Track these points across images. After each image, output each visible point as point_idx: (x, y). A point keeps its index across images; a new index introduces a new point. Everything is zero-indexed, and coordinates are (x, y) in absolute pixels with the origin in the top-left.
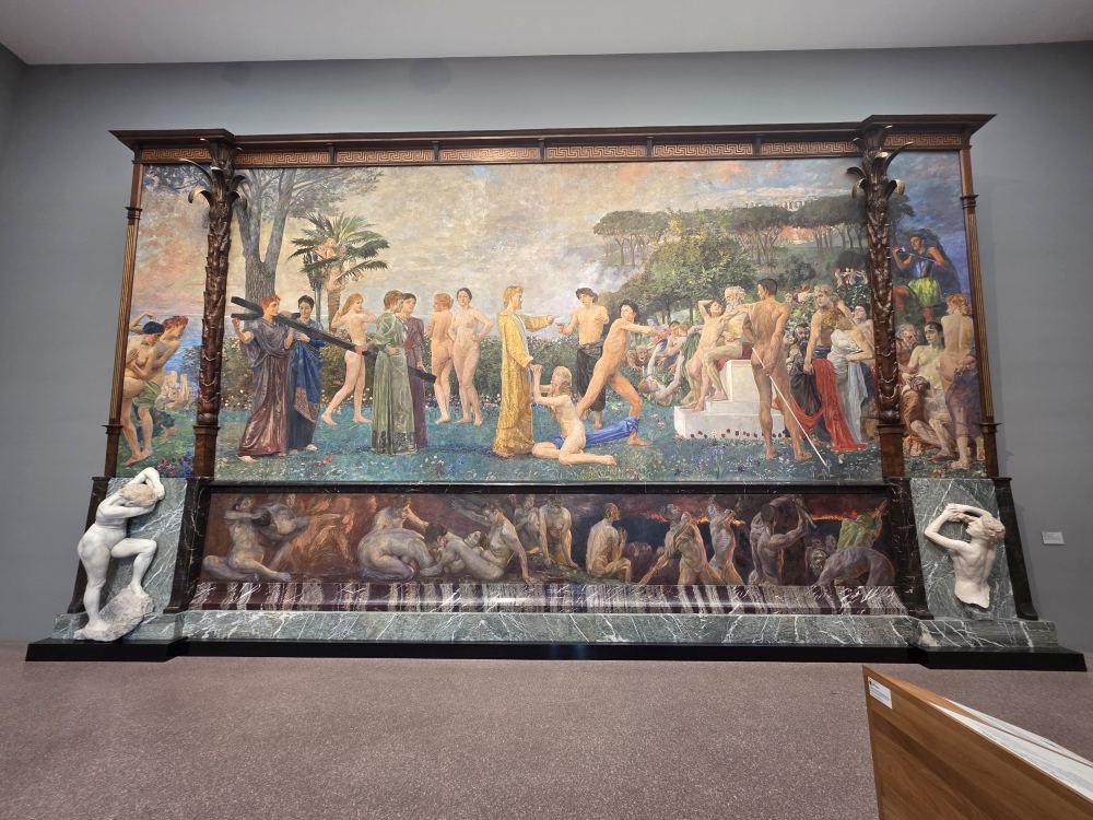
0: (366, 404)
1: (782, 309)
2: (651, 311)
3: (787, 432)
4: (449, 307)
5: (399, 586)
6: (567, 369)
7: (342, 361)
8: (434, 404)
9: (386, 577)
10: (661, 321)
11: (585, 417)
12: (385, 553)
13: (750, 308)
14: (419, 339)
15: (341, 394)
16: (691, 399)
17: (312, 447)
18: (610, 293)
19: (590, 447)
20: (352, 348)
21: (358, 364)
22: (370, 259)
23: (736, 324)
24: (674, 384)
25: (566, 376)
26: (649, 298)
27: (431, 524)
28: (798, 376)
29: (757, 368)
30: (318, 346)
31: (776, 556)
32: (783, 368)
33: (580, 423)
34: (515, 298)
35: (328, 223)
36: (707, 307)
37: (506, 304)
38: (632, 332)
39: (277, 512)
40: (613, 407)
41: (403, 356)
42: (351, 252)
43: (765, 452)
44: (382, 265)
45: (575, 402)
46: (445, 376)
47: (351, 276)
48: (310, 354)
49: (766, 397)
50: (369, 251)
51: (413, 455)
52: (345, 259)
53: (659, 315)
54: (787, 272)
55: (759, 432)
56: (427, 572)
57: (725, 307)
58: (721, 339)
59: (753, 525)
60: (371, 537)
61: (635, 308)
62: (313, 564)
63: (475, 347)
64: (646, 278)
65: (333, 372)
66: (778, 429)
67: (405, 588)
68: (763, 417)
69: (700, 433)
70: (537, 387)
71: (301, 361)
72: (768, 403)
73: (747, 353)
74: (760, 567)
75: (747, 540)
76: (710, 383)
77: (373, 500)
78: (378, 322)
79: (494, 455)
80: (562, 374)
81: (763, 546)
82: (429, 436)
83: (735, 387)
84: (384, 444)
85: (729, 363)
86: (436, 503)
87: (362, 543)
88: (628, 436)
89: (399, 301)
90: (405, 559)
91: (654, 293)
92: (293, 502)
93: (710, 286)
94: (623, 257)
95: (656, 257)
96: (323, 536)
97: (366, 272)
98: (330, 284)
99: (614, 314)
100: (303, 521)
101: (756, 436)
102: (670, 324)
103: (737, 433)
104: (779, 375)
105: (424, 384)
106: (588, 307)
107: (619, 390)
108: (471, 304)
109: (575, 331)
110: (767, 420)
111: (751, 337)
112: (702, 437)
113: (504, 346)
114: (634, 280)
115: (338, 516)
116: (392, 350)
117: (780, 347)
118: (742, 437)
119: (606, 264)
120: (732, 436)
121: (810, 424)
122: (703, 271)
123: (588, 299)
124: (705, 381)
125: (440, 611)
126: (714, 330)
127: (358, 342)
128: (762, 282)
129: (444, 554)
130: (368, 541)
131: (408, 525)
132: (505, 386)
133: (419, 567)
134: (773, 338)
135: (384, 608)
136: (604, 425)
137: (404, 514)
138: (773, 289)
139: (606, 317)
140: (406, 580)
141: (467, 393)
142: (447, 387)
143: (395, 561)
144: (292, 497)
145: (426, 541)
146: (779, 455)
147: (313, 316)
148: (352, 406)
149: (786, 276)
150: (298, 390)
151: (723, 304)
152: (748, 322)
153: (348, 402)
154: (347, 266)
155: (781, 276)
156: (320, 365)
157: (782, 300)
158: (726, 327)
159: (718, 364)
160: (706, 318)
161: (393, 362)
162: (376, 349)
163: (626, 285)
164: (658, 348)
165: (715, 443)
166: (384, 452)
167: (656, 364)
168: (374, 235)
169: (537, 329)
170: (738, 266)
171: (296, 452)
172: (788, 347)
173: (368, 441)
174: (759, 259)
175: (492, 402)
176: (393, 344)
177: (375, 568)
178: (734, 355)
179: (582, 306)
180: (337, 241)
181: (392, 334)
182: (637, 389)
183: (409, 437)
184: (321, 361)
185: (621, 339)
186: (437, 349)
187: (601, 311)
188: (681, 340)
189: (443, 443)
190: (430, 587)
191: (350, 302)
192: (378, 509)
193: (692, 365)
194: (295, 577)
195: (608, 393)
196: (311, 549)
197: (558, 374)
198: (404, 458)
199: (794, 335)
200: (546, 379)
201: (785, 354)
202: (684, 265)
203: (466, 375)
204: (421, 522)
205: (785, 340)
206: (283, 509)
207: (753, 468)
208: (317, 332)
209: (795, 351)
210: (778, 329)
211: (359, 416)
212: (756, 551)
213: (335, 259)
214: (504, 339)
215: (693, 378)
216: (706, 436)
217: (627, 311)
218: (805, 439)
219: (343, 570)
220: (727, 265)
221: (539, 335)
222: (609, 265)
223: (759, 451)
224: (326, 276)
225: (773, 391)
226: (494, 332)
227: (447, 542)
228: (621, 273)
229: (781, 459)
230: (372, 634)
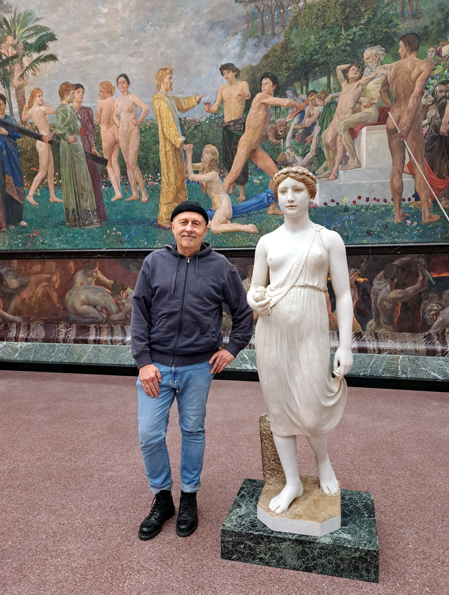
0: (58, 186)
1: (423, 66)
2: (290, 83)
3: (416, 196)
4: (112, 95)
5: (95, 327)
6: (214, 147)
7: (34, 148)
8: (109, 184)
9: (87, 320)
10: (299, 91)
11: (231, 191)
12: (84, 303)
13: (389, 69)
14: (90, 126)
15: (38, 179)
16: (325, 169)
17: (24, 223)
18: (252, 67)
19: (236, 218)
20: (40, 138)
21: (47, 152)
22: (43, 53)
23: (374, 88)
24: (310, 155)
25: (214, 154)
26: (288, 69)
27: (115, 282)
28: (434, 139)
29: (392, 133)
30: (15, 138)
31: (394, 307)
32: (418, 131)
33: (227, 196)
34: (166, 80)
35: (5, 20)
36: (345, 72)
37: (159, 87)
38: (271, 106)
39: (7, 273)
40: (255, 181)
41: (80, 143)
42: (28, 47)
43: (393, 216)
44: (53, 58)
45: (222, 177)
46: (114, 159)
47: (30, 72)
48: (10, 146)
49: (398, 162)
50: (41, 46)
51: (97, 228)
52: (24, 55)
53: (297, 84)
54: (432, 23)
55: (389, 197)
56: (115, 317)
57: (363, 70)
58: (358, 105)
59: (375, 282)
60: (73, 292)
61: (274, 80)
62: (36, 311)
63: (136, 131)
64: (286, 46)
65: (29, 161)
66: (408, 193)
67: (100, 328)
68: (395, 182)
69: (333, 201)
70: (190, 166)
71: (5, 152)
72: (401, 166)
73: (382, 118)
74: (378, 317)
75: (369, 295)
76: (345, 151)
77: (71, 264)
78: (57, 113)
79: (159, 226)
80: (210, 151)
81: (382, 300)
82: (107, 212)
83: (368, 154)
84: (75, 219)
85: (364, 130)
86: (117, 266)
87: (67, 296)
88: (268, 206)
89: (71, 92)
90: (99, 307)
91: (294, 62)
92: (16, 265)
93: (348, 48)
94: (263, 26)
95: (295, 23)
96: (40, 290)
97: (41, 66)
98: (15, 81)
99: (255, 89)
100: (25, 280)
101: (385, 201)
102: (308, 94)
103: (367, 199)
104: (414, 139)
105: (99, 167)
106: (231, 83)
107: (261, 164)
108: (130, 90)
109: (220, 109)
110: (397, 185)
111: (388, 101)
112: (334, 204)
113: (160, 128)
114: (274, 50)
115: (49, 276)
116: (71, 138)
117: (418, 108)
118: (372, 203)
119: (247, 37)
120: (362, 202)
121: (441, 187)
122: (343, 32)
123: (231, 75)
124: (340, 149)
125: (125, 344)
126: (351, 96)
127: (44, 132)
128: (402, 38)
129: (126, 305)
130: (71, 294)
131: (98, 282)
132: (163, 165)
133: (109, 314)
134: (411, 100)
135: (86, 342)
136: (247, 198)
137: (95, 274)
138: (416, 45)
139: (247, 92)
140: (100, 323)
141: (134, 174)
142: (117, 168)
143: (91, 309)
144: (15, 261)
145: (112, 295)
146: (407, 218)
147: (7, 111)
148: (48, 189)
149: (431, 28)
150: (7, 177)
151: (362, 68)
152: (386, 84)
153: (43, 185)
154: (26, 61)
155: (426, 27)
156: (19, 155)
157: (422, 56)
158: (363, 92)
159: (353, 133)
160: (344, 84)
161: (74, 149)
162: (58, 137)
163: (266, 57)
164: (296, 120)
165: (346, 209)
166: (75, 226)
167: (293, 137)
168: (44, 29)
169: (187, 110)
170: (379, 23)
171: (13, 227)
172: (426, 108)
173: (63, 217)
174: (403, 11)
175: (154, 180)
176: (72, 132)
177: (78, 314)
178: (370, 121)
179: (226, 82)
180: (15, 39)
181: (69, 122)
182: (276, 162)
183: (93, 213)
184: (19, 151)
185: (261, 114)
186: (106, 134)
187: (243, 86)
188: (318, 110)
189: (119, 217)
190: (118, 328)
191: (33, 96)
192: (76, 271)
193: (328, 135)
194: (25, 319)
195: (251, 167)
196: (33, 300)
197: (207, 152)
198: (91, 229)
199: (433, 95)
200: (197, 158)
201: (422, 116)
202: (323, 28)
203: (131, 158)
204: (108, 281)
205: (423, 101)
206: (10, 271)
207: (381, 232)
208: (12, 126)
209: (433, 112)
210: (417, 89)
211: (53, 198)
212: (375, 304)
213: (15, 57)
214: (159, 122)
215: (328, 147)
216: (338, 204)
217: (267, 84)
218: (434, 202)
219: (56, 315)
220: (368, 23)
221: (189, 116)
222: (250, 37)
223: (388, 215)
224: (11, 73)
225: (407, 156)
226: (151, 116)
227: (128, 295)
228: (262, 44)
229: (409, 222)
230: (78, 359)
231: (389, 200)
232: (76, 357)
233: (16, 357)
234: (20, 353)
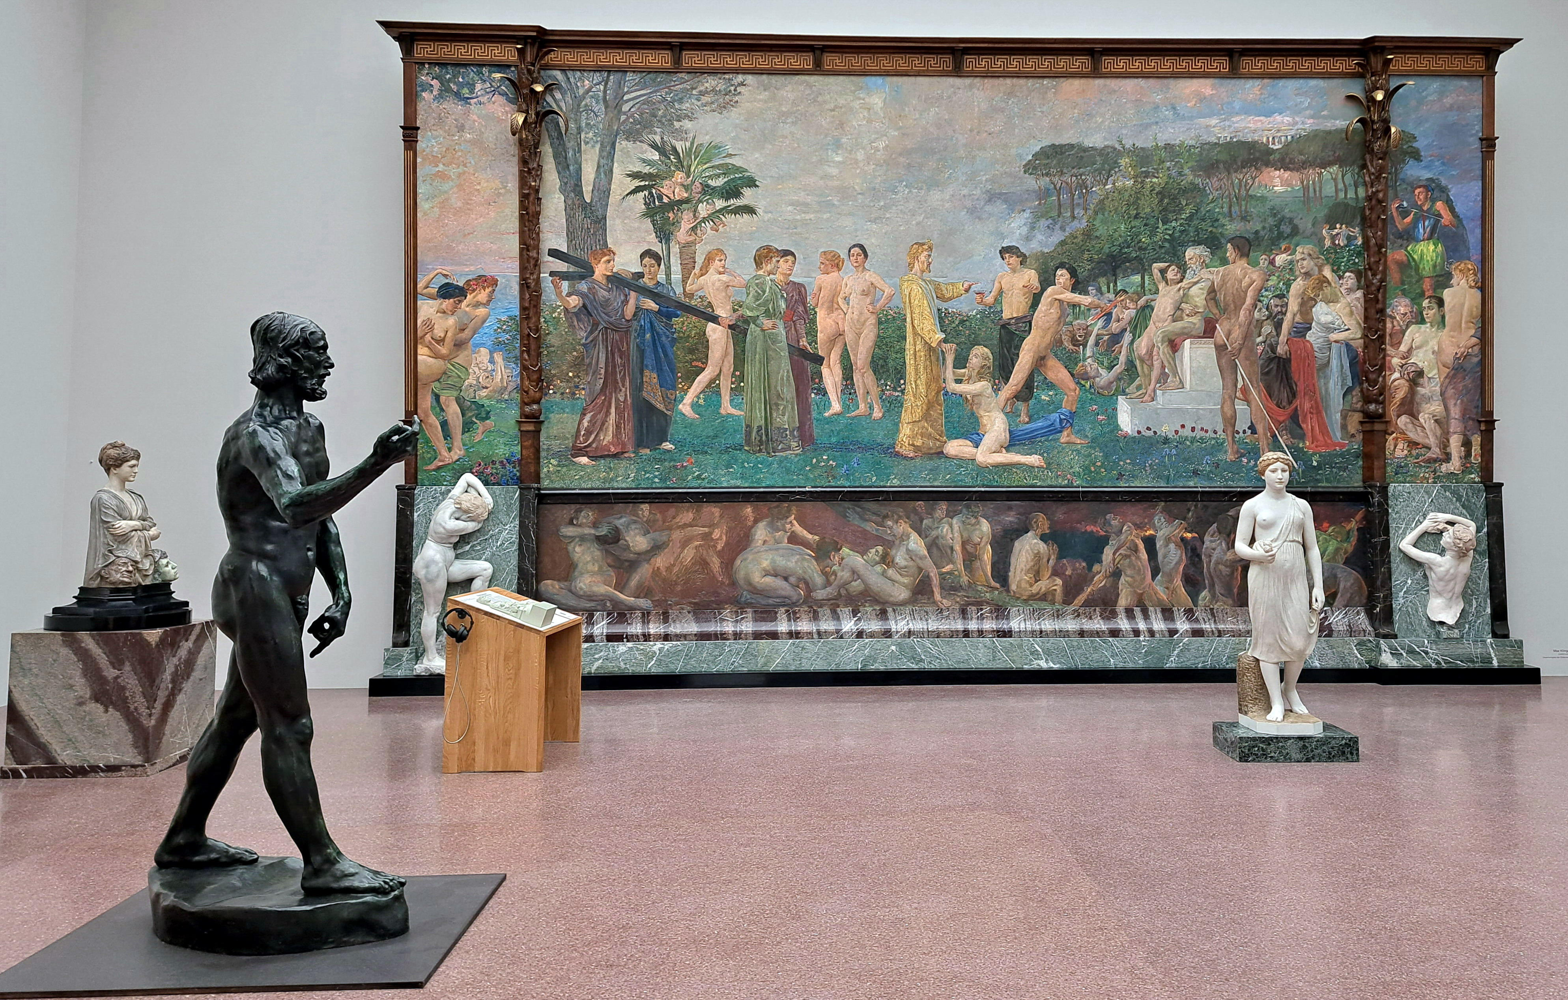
0: (736, 391)
1: (1255, 275)
2: (1093, 277)
3: (1252, 428)
4: (839, 270)
5: (787, 611)
6: (986, 350)
7: (702, 334)
8: (823, 392)
9: (771, 601)
10: (1104, 289)
11: (1008, 409)
12: (767, 573)
13: (1215, 274)
14: (801, 309)
15: (702, 379)
16: (1139, 388)
17: (668, 446)
18: (1043, 253)
19: (1014, 445)
20: (715, 319)
21: (724, 340)
22: (733, 202)
23: (1198, 295)
24: (1118, 369)
25: (986, 358)
26: (1091, 260)
27: (823, 539)
28: (1270, 360)
29: (1221, 349)
30: (669, 316)
31: (1232, 573)
32: (1252, 350)
33: (1002, 416)
34: (922, 258)
35: (674, 149)
36: (1163, 272)
37: (911, 266)
38: (1068, 303)
39: (628, 526)
40: (1043, 397)
41: (781, 330)
42: (707, 191)
43: (1226, 452)
44: (749, 210)
45: (997, 390)
46: (835, 357)
47: (709, 225)
48: (660, 327)
49: (1230, 385)
50: (731, 192)
51: (796, 455)
52: (700, 201)
53: (1102, 281)
54: (1264, 228)
55: (1220, 428)
56: (820, 594)
57: (1185, 272)
58: (1179, 312)
59: (1207, 538)
60: (748, 555)
61: (1073, 272)
62: (679, 588)
63: (872, 320)
64: (1088, 234)
65: (691, 351)
66: (1242, 425)
67: (795, 613)
68: (1226, 409)
69: (1149, 429)
70: (949, 373)
71: (648, 336)
72: (1232, 391)
73: (1209, 331)
74: (1212, 585)
75: (1199, 556)
76: (1163, 367)
77: (748, 510)
78: (747, 287)
79: (897, 454)
80: (980, 355)
81: (1217, 563)
82: (816, 432)
83: (1192, 373)
84: (761, 441)
85: (1187, 343)
86: (825, 513)
87: (738, 562)
88: (1061, 432)
89: (774, 260)
90: (792, 580)
91: (1099, 252)
92: (647, 513)
93: (1167, 245)
94: (1060, 205)
95: (1101, 207)
96: (689, 554)
97: (729, 219)
98: (682, 234)
99: (1047, 280)
100: (662, 537)
101: (1215, 432)
102: (1116, 293)
103: (1193, 429)
104: (1247, 358)
105: (809, 366)
106: (1014, 271)
107: (1051, 376)
108: (867, 265)
109: (998, 300)
110: (1229, 413)
111: (1215, 311)
112: (1150, 433)
113: (909, 320)
114: (1073, 236)
115: (706, 530)
116: (767, 323)
117: (1250, 324)
118: (1199, 434)
119: (1038, 216)
120: (1187, 432)
121: (1281, 419)
122: (1160, 225)
123: (1014, 260)
124: (1157, 364)
125: (841, 637)
126: (1171, 301)
127: (722, 312)
128: (1231, 240)
129: (840, 574)
130: (746, 559)
131: (794, 539)
132: (910, 369)
133: (809, 589)
134: (1242, 312)
135: (774, 635)
136: (1031, 419)
137: (788, 526)
138: (1246, 250)
139: (1036, 283)
140: (794, 604)
141: (864, 379)
142: (838, 370)
143: (779, 583)
144: (645, 507)
145: (816, 559)
146: (1243, 455)
147: (661, 277)
148: (718, 394)
149: (1262, 233)
150: (647, 373)
151: (1183, 268)
152: (1212, 291)
153: (713, 387)
154: (703, 210)
155: (1257, 232)
156: (674, 341)
157: (1254, 264)
158: (1185, 298)
159: (1174, 345)
160: (1161, 286)
161: (769, 338)
162: (747, 321)
163: (1063, 243)
164: (1100, 323)
165: (1166, 441)
166: (760, 451)
167: (1097, 344)
168: (738, 169)
169: (950, 299)
170: (1203, 220)
171: (648, 451)
172: (1260, 324)
173: (740, 438)
174: (1230, 211)
175: (895, 389)
176: (768, 314)
177: (755, 591)
178: (1193, 333)
179: (1007, 268)
180: (688, 177)
181: (767, 301)
182: (1072, 375)
183: (792, 432)
184: (675, 336)
185: (1054, 312)
186: (824, 322)
187: (1030, 276)
188: (1128, 314)
189: (833, 440)
190: (826, 611)
191: (709, 259)
192: (756, 521)
193: (1142, 345)
195: (1037, 378)
196: (676, 569)
197: (976, 356)
198: (786, 458)
199: (1267, 309)
200: (961, 362)
201: (1256, 332)
202: (1136, 217)
203: (861, 357)
204: (810, 536)
205: (1257, 315)
206: (635, 522)
207: (1211, 472)
208: (669, 299)
209: (1267, 329)
210: (1249, 301)
211: (727, 407)
212: (1208, 568)
213: (687, 201)
214: (908, 311)
215: (1142, 361)
216: (1155, 433)
217: (1063, 276)
218: (1274, 436)
219: (716, 593)
220: (1191, 218)
221: (953, 307)
222: (1042, 216)
223: (1219, 451)
224: (676, 223)
225: (1240, 378)
226: (896, 302)
227: (842, 559)
228: (1057, 227)
229: (1245, 460)
230: (765, 664)
231: (1220, 432)
232: (761, 661)
233: (652, 667)
234: (658, 660)
